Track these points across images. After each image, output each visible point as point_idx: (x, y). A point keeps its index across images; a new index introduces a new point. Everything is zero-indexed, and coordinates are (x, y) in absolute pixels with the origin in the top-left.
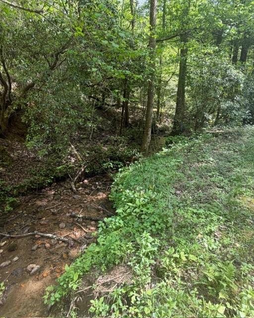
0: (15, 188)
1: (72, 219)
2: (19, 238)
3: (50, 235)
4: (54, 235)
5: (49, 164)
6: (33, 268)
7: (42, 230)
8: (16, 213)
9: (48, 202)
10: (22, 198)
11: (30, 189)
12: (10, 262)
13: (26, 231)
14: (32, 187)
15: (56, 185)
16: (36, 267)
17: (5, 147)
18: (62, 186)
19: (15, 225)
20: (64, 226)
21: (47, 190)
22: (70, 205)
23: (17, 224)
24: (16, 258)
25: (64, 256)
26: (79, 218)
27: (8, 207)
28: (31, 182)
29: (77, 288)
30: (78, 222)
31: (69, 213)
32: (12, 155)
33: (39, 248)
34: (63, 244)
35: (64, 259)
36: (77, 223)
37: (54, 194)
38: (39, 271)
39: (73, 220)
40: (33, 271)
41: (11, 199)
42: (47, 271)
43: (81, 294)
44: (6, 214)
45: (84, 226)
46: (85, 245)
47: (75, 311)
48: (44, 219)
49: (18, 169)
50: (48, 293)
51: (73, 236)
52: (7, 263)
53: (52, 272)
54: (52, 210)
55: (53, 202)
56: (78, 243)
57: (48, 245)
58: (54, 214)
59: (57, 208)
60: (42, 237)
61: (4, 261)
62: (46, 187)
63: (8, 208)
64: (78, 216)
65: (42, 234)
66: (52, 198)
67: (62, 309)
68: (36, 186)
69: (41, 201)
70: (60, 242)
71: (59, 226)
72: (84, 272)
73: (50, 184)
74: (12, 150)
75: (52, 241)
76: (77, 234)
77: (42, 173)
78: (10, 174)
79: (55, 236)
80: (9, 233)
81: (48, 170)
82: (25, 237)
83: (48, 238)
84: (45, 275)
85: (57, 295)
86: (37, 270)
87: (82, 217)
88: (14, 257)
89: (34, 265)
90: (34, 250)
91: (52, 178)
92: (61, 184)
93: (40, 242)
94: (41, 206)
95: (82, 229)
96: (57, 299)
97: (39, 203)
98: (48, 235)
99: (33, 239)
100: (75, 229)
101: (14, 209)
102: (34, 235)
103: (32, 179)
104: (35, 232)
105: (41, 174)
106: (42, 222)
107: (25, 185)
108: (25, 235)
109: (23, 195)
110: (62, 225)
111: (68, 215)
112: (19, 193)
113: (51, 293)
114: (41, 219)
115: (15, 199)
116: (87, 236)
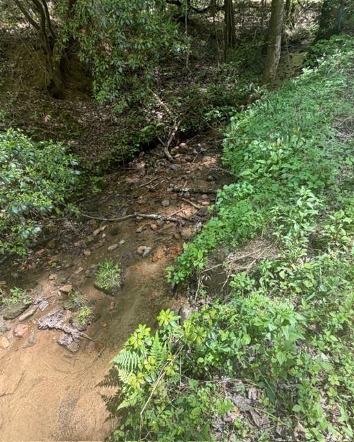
0: (96, 164)
1: (175, 195)
2: (119, 221)
3: (154, 216)
4: (158, 214)
5: (130, 127)
6: (144, 251)
7: (142, 210)
8: (107, 195)
9: (140, 177)
10: (109, 177)
11: (114, 164)
12: (117, 245)
13: (124, 213)
14: (116, 160)
15: (144, 156)
16: (148, 249)
17: (68, 111)
18: (153, 156)
19: (109, 207)
20: (168, 203)
21: (135, 163)
22: (169, 178)
23: (112, 206)
24: (122, 242)
25: (177, 236)
26: (185, 192)
27: (95, 188)
28: (113, 154)
29: (204, 267)
30: (184, 197)
31: (170, 187)
32: (79, 121)
33: (145, 229)
34: (173, 224)
35: (176, 239)
36: (184, 199)
37: (146, 167)
38: (152, 253)
39: (178, 196)
40: (145, 253)
41: (97, 179)
42: (160, 253)
43: (208, 273)
44: (95, 196)
45: (193, 201)
46: (200, 223)
47: (203, 289)
48: (141, 197)
49: (92, 139)
50: (170, 273)
51: (181, 215)
52: (115, 246)
53: (166, 254)
54: (148, 186)
55: (147, 177)
56: (190, 221)
57: (154, 226)
58: (151, 190)
59: (153, 183)
60: (145, 218)
61: (111, 244)
62: (132, 159)
63: (96, 190)
64: (183, 190)
65: (144, 215)
66: (144, 172)
67: (188, 288)
68: (120, 159)
69: (131, 177)
70: (168, 222)
71: (161, 203)
72: (209, 249)
73: (137, 154)
74: (78, 114)
75: (158, 221)
76: (186, 212)
77: (124, 141)
78: (85, 147)
79: (159, 216)
80: (106, 217)
81: (130, 135)
82: (124, 220)
83: (152, 219)
84: (159, 257)
85: (181, 275)
86: (149, 253)
87: (189, 191)
88: (119, 240)
89: (145, 247)
90: (139, 232)
91: (138, 145)
92: (152, 152)
93: (144, 224)
94: (133, 184)
95: (191, 205)
96: (182, 279)
97: (129, 180)
98: (151, 215)
99: (135, 220)
100: (183, 205)
101: (103, 190)
102: (135, 217)
103: (113, 150)
104: (136, 213)
105: (123, 142)
106: (140, 202)
107: (107, 159)
108: (124, 218)
109: (108, 172)
110: (165, 202)
111: (169, 190)
112: (103, 170)
113: (172, 272)
114: (137, 198)
115: (101, 178)
116: (200, 213)
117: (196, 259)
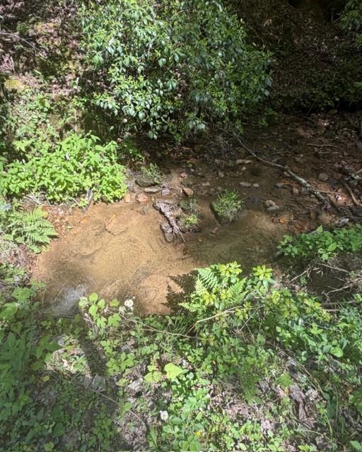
0: (280, 97)
1: (340, 175)
2: (265, 165)
3: (304, 181)
4: (308, 183)
5: (344, 73)
6: (271, 205)
7: (295, 168)
8: (270, 134)
9: (314, 135)
10: (283, 116)
11: (298, 106)
12: (250, 185)
13: (275, 160)
14: (302, 104)
15: (335, 114)
16: (275, 206)
17: (293, 24)
18: (344, 120)
19: (265, 147)
20: (326, 179)
21: (319, 117)
22: (346, 154)
23: (267, 146)
24: (256, 185)
25: (312, 215)
26: (353, 179)
27: (264, 119)
28: (304, 96)
30: (348, 184)
31: (339, 163)
32: (296, 41)
33: (285, 188)
34: (316, 201)
35: (309, 218)
36: (347, 185)
37: (327, 128)
39: (342, 178)
40: (271, 208)
41: (271, 112)
42: (284, 218)
43: (324, 269)
44: (258, 128)
45: (356, 194)
46: (348, 220)
47: (307, 278)
48: (302, 155)
49: (294, 68)
50: (286, 242)
51: (332, 197)
52: (247, 185)
53: (290, 223)
54: (316, 149)
55: (322, 139)
56: (337, 210)
57: (296, 191)
58: (316, 155)
59: (324, 149)
60: (292, 178)
61: (246, 181)
62: (320, 111)
63: (264, 122)
64: (353, 175)
65: (293, 174)
66: (323, 132)
67: (291, 267)
68: (308, 105)
69: (305, 130)
70: (313, 196)
71: (318, 174)
73: (328, 108)
74: (300, 32)
75: (303, 189)
76: (340, 198)
77: (326, 86)
78: (282, 72)
79: (308, 185)
80: (256, 153)
81: (338, 82)
82: (271, 166)
83: (299, 183)
84: (281, 221)
85: (296, 250)
86: (274, 210)
87: (359, 181)
88: (254, 182)
89: (274, 204)
90: (278, 188)
91: (337, 99)
92: (345, 115)
93: (287, 183)
94: (302, 137)
95: (351, 196)
96: (293, 254)
97: (301, 131)
98: (300, 179)
99: (281, 174)
100: (340, 190)
101: (269, 126)
102: (283, 170)
103: (307, 91)
104: (286, 167)
105: (324, 87)
106: (298, 159)
107: (294, 98)
108: (273, 164)
109: (286, 111)
110: (323, 176)
111: (337, 165)
112: (282, 106)
113: (288, 243)
114: (297, 153)
115: (276, 114)
116: (354, 210)
117: (325, 247)
